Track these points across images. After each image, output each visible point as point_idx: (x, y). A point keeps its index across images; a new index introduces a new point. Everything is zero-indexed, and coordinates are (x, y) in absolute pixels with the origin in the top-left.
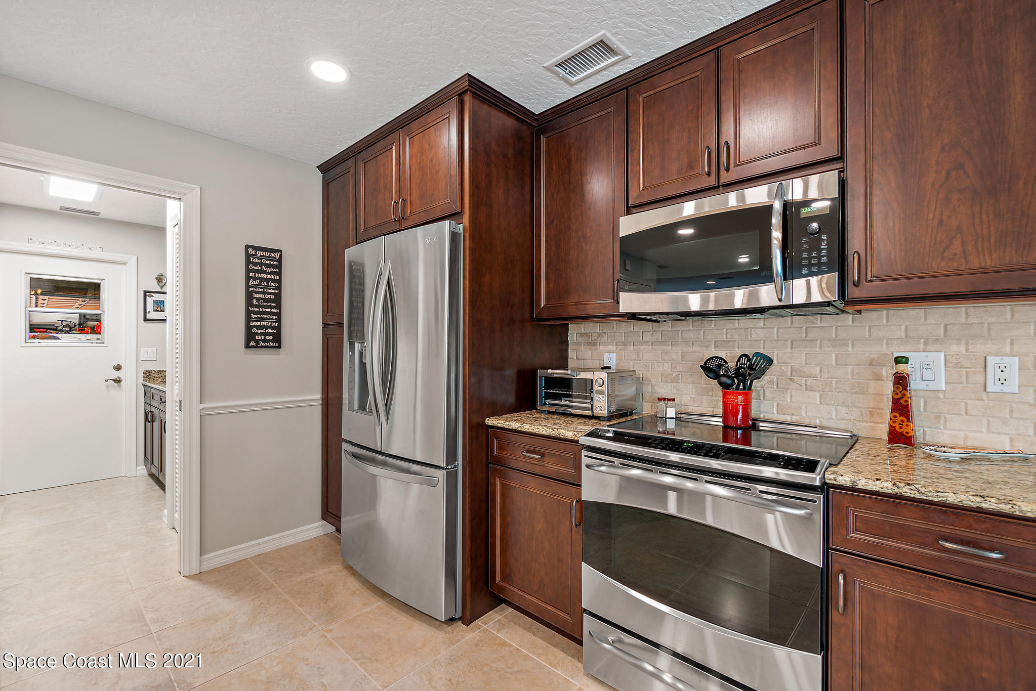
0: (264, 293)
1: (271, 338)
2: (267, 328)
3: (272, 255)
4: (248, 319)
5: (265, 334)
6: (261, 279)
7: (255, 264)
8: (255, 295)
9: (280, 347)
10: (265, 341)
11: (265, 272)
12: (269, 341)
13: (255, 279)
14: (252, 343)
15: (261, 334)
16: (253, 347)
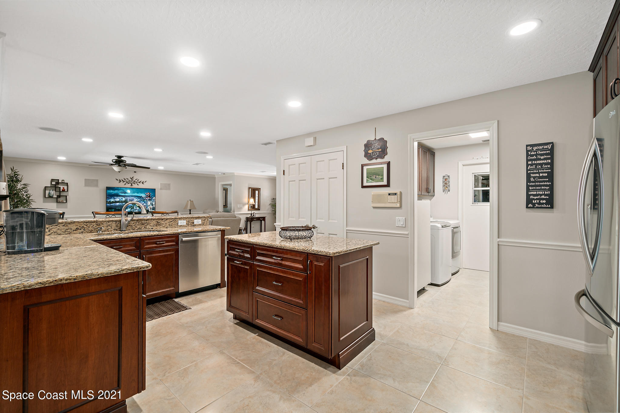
0: (539, 173)
1: (544, 201)
2: (541, 195)
3: (545, 147)
4: (528, 190)
5: (540, 199)
6: (536, 165)
7: (532, 156)
8: (532, 175)
9: (552, 207)
10: (539, 203)
11: (540, 159)
12: (543, 204)
13: (532, 165)
14: (530, 205)
15: (537, 199)
16: (530, 207)
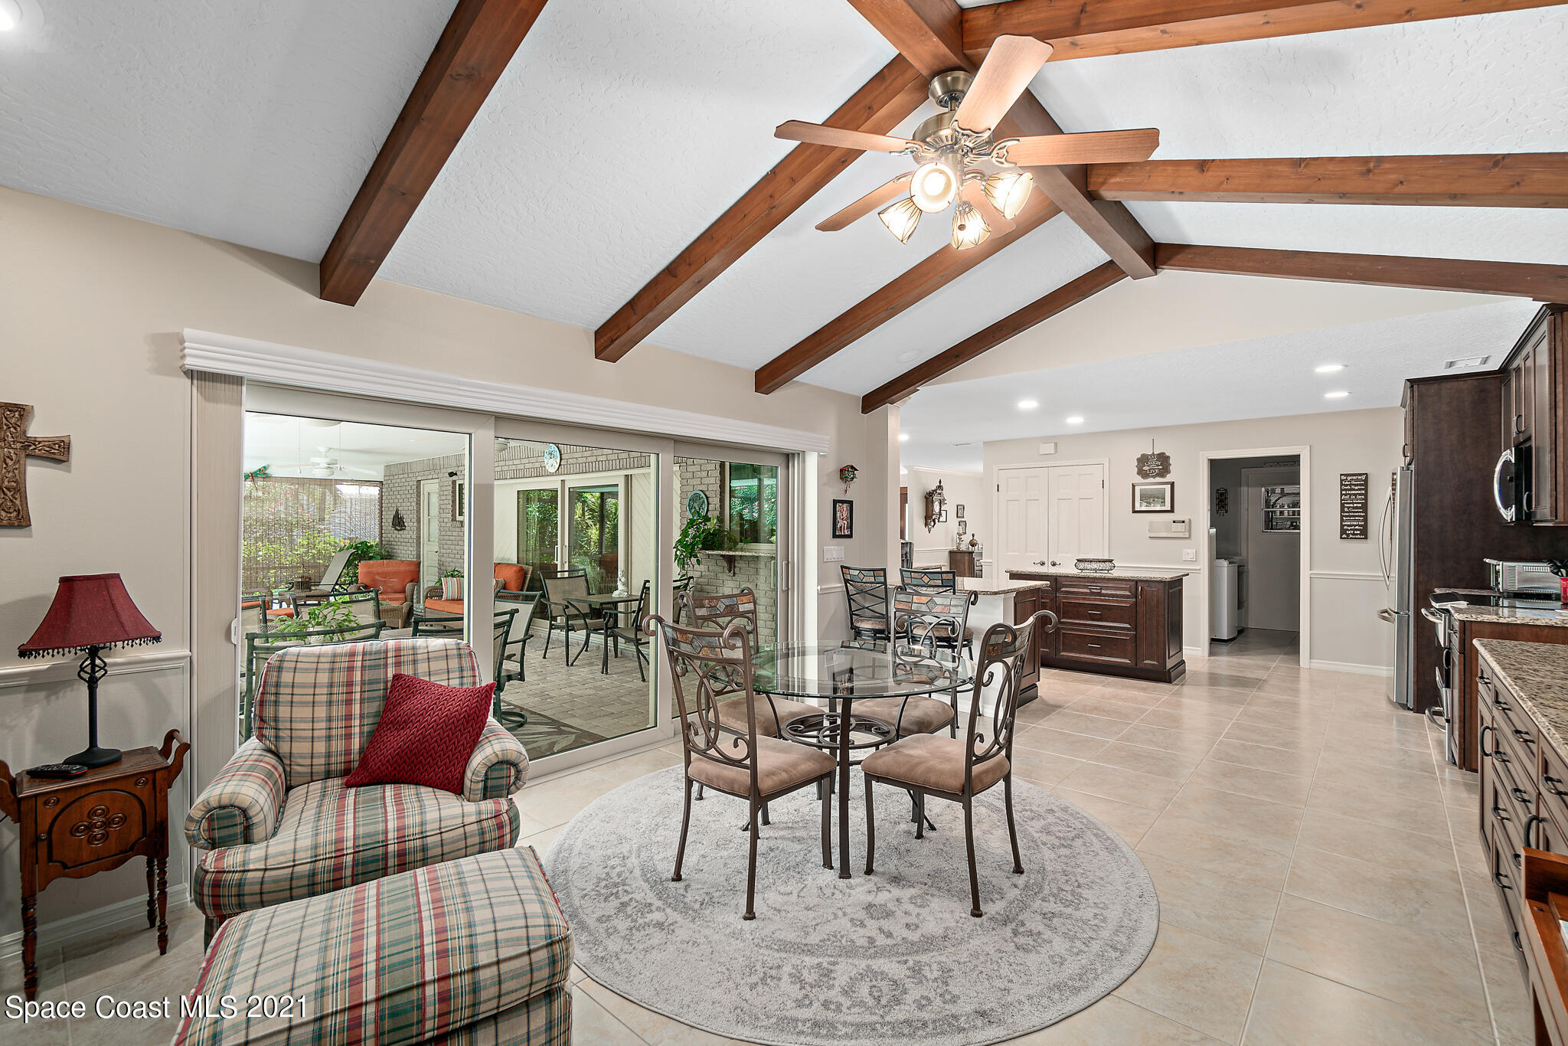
0: (1353, 503)
1: (1359, 532)
2: (1355, 526)
3: (1359, 477)
4: (1342, 520)
5: (1354, 530)
6: (1350, 495)
7: (1346, 485)
8: (1346, 505)
9: (1366, 538)
10: (1354, 534)
11: (1354, 490)
12: (1357, 534)
13: (1346, 495)
14: (1344, 536)
15: (1351, 530)
16: (1344, 538)
